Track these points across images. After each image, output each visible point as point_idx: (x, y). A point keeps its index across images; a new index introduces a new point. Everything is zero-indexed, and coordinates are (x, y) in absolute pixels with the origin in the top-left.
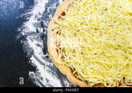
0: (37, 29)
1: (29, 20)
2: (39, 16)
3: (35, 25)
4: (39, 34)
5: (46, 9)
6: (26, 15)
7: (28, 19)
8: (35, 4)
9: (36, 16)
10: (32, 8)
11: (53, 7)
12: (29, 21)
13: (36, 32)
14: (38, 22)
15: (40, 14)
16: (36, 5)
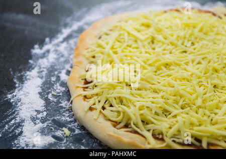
0: (54, 137)
1: (22, 132)
2: (40, 116)
3: (43, 132)
4: (65, 141)
5: (47, 100)
6: (9, 129)
7: (17, 132)
8: (16, 104)
9: (34, 119)
10: (14, 113)
11: (58, 91)
12: (24, 134)
13: (56, 141)
14: (46, 124)
15: (38, 112)
16: (19, 104)
